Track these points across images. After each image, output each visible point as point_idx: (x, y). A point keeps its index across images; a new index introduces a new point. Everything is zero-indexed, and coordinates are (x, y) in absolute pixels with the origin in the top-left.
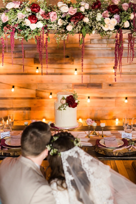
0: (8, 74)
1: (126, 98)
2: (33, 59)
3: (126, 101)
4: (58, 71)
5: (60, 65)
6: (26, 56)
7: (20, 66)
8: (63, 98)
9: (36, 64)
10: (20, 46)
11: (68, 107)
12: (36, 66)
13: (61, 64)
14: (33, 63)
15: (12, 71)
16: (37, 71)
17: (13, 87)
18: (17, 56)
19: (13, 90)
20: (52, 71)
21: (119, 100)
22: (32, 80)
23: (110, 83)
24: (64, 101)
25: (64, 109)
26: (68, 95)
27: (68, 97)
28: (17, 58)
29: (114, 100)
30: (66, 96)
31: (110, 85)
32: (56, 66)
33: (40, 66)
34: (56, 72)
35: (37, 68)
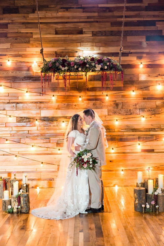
0: (38, 154)
1: (122, 170)
2: (56, 144)
3: (122, 173)
6: (51, 142)
7: (47, 148)
10: (47, 135)
12: (58, 148)
14: (56, 146)
15: (40, 152)
16: (59, 152)
17: (42, 163)
19: (42, 165)
21: (118, 172)
22: (55, 158)
23: (111, 159)
28: (45, 143)
29: (114, 172)
31: (111, 161)
35: (59, 149)
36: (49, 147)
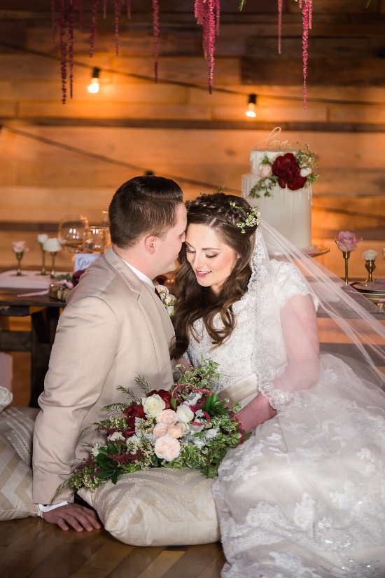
2: (235, 63)
4: (342, 115)
5: (352, 89)
7: (182, 89)
8: (266, 162)
9: (249, 81)
11: (277, 187)
12: (249, 89)
13: (359, 83)
14: (237, 78)
15: (145, 113)
18: (170, 47)
20: (319, 115)
22: (231, 153)
24: (267, 171)
25: (267, 194)
26: (282, 154)
27: (279, 159)
30: (272, 156)
32: (333, 93)
33: (262, 91)
34: (332, 119)
35: (253, 99)
36: (195, 80)
